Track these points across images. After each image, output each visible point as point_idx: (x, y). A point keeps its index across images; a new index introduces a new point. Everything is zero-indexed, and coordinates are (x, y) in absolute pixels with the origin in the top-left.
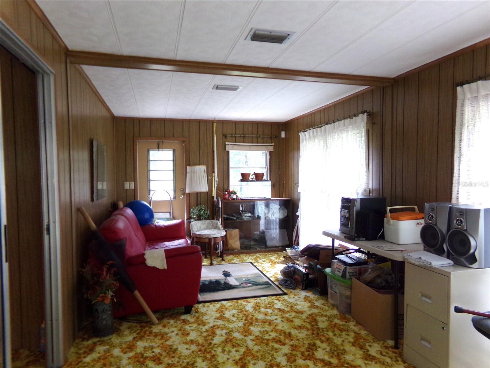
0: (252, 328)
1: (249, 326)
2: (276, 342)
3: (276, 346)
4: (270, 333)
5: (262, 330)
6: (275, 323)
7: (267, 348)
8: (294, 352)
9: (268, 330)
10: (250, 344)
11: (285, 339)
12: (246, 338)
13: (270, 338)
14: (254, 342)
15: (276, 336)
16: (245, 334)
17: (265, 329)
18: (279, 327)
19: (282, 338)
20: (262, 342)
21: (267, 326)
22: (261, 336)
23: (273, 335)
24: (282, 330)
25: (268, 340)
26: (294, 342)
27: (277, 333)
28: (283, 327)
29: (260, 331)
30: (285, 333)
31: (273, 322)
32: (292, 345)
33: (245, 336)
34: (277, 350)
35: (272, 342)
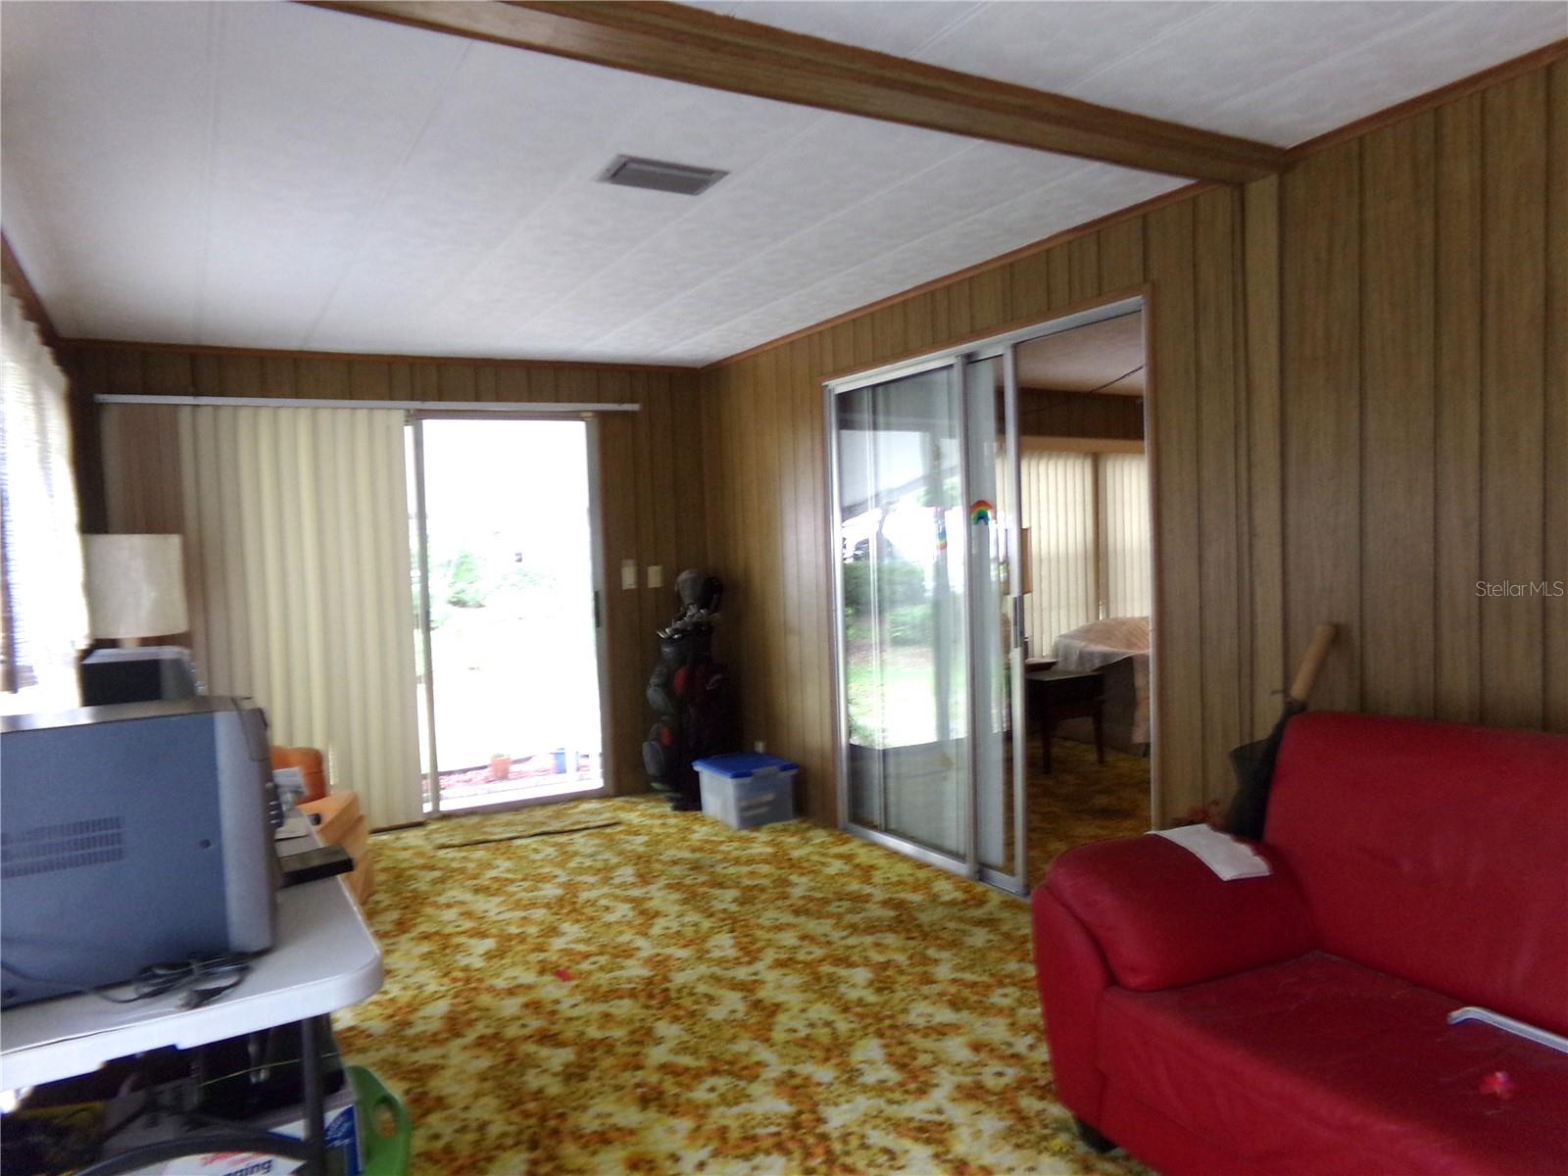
0: (783, 1107)
1: (800, 1113)
2: (687, 1069)
3: (686, 1060)
4: (713, 1096)
5: (744, 1107)
6: (705, 1146)
7: (710, 1049)
8: (633, 1049)
9: (722, 1109)
10: (763, 1053)
11: (661, 1082)
12: (786, 1068)
13: (711, 1081)
14: (755, 1059)
15: (689, 1088)
16: (797, 1081)
17: (736, 1110)
18: (685, 1124)
19: (670, 1087)
20: (731, 1063)
21: (733, 1124)
22: (742, 1084)
23: (700, 1094)
24: (673, 1113)
25: (715, 1072)
26: (629, 1078)
27: (689, 1101)
28: (672, 1131)
29: (748, 1097)
30: (662, 1107)
31: (710, 1148)
32: (638, 1068)
33: (791, 1074)
34: (683, 1048)
35: (699, 1068)
